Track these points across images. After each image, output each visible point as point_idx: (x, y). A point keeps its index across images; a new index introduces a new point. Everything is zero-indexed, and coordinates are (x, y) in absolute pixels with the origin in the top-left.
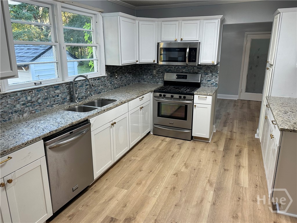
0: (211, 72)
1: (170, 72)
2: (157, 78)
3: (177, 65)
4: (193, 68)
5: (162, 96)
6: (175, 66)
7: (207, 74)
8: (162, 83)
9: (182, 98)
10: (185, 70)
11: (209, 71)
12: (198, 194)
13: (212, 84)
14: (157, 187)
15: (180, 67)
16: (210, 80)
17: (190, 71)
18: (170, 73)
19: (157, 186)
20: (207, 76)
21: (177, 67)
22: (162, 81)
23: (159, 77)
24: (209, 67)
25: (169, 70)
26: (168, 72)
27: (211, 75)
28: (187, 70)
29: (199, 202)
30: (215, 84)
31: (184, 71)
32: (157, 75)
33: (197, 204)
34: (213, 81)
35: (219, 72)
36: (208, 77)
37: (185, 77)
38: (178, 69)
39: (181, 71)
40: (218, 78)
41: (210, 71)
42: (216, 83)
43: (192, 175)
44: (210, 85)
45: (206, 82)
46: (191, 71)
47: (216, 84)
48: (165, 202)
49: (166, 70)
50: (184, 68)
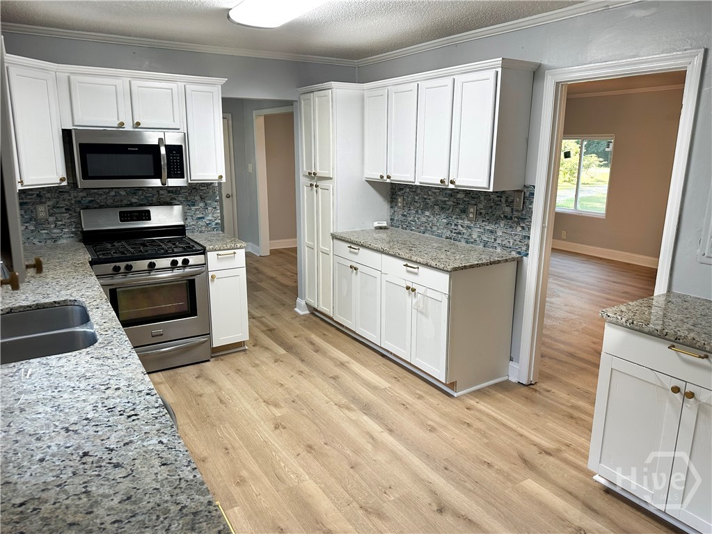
0: (202, 199)
1: (95, 206)
2: (53, 226)
3: (112, 188)
4: (158, 191)
5: (122, 270)
6: (107, 190)
7: (194, 205)
8: (72, 239)
9: (180, 264)
10: (138, 199)
11: (197, 198)
12: (353, 432)
13: (208, 224)
14: (282, 464)
15: (123, 193)
16: (203, 218)
17: (150, 199)
18: (95, 208)
19: (280, 465)
20: (193, 208)
21: (113, 193)
22: (72, 233)
23: (61, 223)
24: (195, 188)
25: (91, 201)
26: (87, 208)
27: (202, 205)
28: (142, 197)
29: (371, 440)
30: (214, 224)
31: (134, 200)
32: (51, 219)
33: (373, 445)
34: (210, 218)
35: (218, 198)
36: (196, 210)
37: (145, 216)
38: (117, 198)
39: (125, 202)
40: (219, 211)
41: (199, 197)
42: (216, 222)
43: (304, 412)
44: (203, 228)
45: (194, 223)
46: (154, 199)
47: (217, 224)
48: (331, 475)
49: (80, 202)
50: (135, 193)
